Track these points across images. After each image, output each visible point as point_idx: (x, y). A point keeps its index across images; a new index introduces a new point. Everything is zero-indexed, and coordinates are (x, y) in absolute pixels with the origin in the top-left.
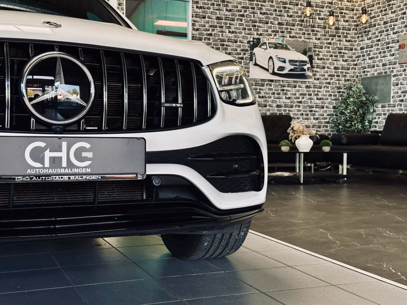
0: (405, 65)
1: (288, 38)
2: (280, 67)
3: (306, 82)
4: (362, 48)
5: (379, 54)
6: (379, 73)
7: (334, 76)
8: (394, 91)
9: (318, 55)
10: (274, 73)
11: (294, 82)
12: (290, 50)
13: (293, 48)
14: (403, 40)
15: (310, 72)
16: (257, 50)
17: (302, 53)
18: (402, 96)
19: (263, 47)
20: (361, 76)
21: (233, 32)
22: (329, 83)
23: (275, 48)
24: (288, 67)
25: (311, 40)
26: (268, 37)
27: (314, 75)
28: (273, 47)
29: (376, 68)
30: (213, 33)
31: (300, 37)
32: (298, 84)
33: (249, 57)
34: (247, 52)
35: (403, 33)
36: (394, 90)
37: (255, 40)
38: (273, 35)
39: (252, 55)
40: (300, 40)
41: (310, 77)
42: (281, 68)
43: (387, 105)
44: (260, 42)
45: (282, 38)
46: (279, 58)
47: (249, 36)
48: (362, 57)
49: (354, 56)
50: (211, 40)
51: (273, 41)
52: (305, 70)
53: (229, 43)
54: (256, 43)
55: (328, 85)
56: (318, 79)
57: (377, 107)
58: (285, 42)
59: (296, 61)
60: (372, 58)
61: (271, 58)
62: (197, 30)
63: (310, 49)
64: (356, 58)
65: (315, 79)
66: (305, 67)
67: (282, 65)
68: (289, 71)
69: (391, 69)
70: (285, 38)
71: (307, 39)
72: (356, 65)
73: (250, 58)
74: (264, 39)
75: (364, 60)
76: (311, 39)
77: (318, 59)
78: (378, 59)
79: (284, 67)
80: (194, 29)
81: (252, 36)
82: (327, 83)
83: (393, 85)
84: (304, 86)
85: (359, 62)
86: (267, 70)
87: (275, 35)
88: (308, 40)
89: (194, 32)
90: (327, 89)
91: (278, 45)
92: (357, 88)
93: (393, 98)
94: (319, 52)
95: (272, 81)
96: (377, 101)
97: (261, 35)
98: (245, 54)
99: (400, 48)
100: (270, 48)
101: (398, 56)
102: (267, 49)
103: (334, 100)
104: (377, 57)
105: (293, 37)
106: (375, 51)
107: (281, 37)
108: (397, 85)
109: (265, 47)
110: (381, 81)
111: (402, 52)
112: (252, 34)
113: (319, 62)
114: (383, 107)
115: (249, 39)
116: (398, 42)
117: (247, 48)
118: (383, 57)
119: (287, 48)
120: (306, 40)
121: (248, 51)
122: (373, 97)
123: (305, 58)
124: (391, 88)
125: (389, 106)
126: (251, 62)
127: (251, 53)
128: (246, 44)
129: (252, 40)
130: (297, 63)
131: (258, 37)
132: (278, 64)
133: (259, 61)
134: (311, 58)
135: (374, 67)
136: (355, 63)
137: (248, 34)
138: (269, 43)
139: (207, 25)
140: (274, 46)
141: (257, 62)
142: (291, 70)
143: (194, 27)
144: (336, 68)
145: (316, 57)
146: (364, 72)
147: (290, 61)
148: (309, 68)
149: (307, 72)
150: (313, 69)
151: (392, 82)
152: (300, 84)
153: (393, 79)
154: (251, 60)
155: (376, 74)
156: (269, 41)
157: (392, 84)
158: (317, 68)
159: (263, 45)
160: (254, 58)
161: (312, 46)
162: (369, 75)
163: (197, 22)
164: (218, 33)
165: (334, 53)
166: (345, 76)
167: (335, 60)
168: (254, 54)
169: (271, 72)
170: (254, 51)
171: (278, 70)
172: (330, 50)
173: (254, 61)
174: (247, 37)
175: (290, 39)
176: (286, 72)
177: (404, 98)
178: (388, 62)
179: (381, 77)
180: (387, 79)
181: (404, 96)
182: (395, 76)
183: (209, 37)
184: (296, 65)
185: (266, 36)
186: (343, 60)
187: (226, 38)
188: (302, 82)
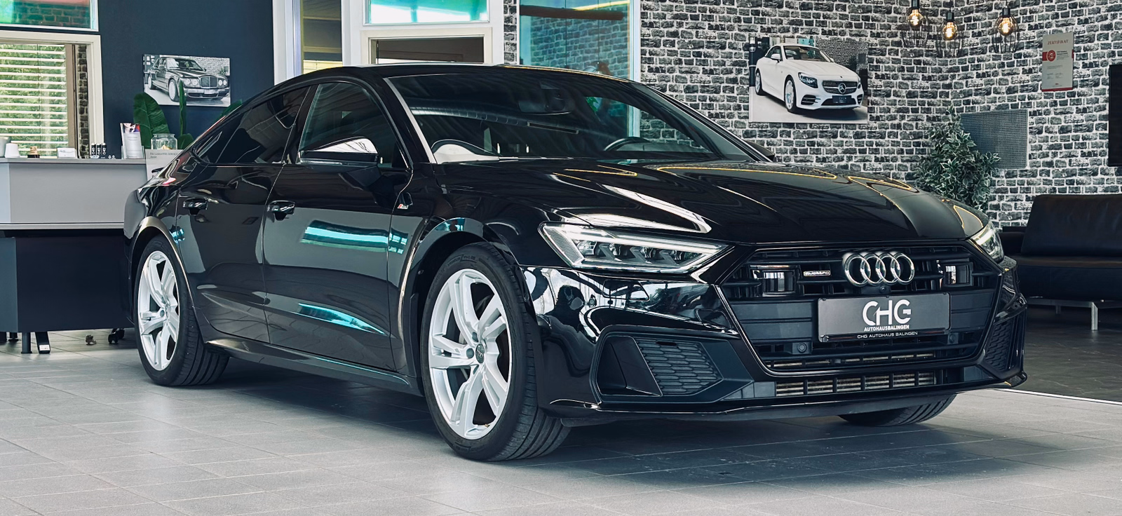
0: (1054, 93)
1: (820, 35)
2: (806, 96)
3: (854, 125)
4: (961, 53)
5: (999, 68)
6: (999, 107)
7: (906, 110)
8: (1033, 144)
9: (877, 68)
10: (795, 110)
11: (833, 126)
12: (825, 60)
13: (831, 56)
14: (1050, 43)
15: (863, 104)
16: (763, 63)
17: (847, 67)
18: (1050, 154)
19: (774, 56)
20: (961, 110)
21: (717, 28)
22: (899, 126)
23: (798, 56)
24: (822, 95)
25: (864, 38)
26: (782, 35)
27: (871, 110)
28: (794, 55)
29: (993, 95)
30: (681, 29)
31: (843, 33)
32: (839, 130)
33: (748, 77)
34: (743, 68)
35: (1051, 29)
36: (1031, 141)
37: (759, 43)
38: (791, 30)
39: (754, 73)
40: (842, 38)
41: (863, 116)
42: (809, 99)
43: (1019, 173)
44: (769, 46)
45: (809, 36)
46: (805, 78)
47: (746, 34)
48: (961, 72)
49: (944, 69)
50: (676, 45)
51: (793, 43)
52: (853, 102)
53: (710, 51)
54: (762, 49)
55: (896, 131)
56: (878, 119)
57: (998, 177)
58: (815, 44)
59: (837, 83)
60: (984, 75)
61: (789, 78)
62: (651, 25)
63: (862, 56)
64: (949, 72)
65: (872, 118)
66: (854, 96)
67: (811, 91)
68: (822, 105)
69: (1027, 101)
70: (814, 36)
71: (856, 35)
72: (949, 86)
73: (750, 79)
74: (777, 41)
75: (967, 77)
76: (863, 35)
77: (877, 77)
78: (998, 78)
79: (814, 97)
80: (644, 25)
81: (753, 33)
82: (893, 126)
83: (1031, 132)
84: (851, 133)
85: (954, 81)
86: (783, 103)
87: (796, 30)
88: (857, 39)
89: (646, 31)
90: (895, 140)
91: (803, 51)
92: (959, 137)
93: (1030, 158)
94: (878, 61)
95: (791, 125)
96: (997, 165)
97: (769, 30)
98: (739, 72)
99: (1044, 59)
100: (787, 57)
101: (1040, 74)
102: (781, 60)
103: (907, 161)
104: (996, 74)
105: (830, 33)
106: (991, 62)
107: (807, 33)
108: (1040, 132)
109: (776, 56)
110: (1004, 122)
111: (1049, 68)
112: (752, 30)
113: (878, 82)
114: (1009, 175)
115: (747, 41)
116: (1040, 46)
117: (743, 59)
118: (1009, 74)
119: (819, 58)
120: (853, 38)
121: (746, 66)
122: (989, 155)
123: (853, 76)
124: (1026, 138)
125: (1024, 174)
126: (752, 88)
127: (752, 69)
128: (742, 51)
129: (753, 42)
130: (839, 88)
131: (763, 35)
132: (803, 90)
133: (768, 86)
134: (864, 75)
135: (989, 93)
136: (948, 82)
137: (746, 30)
138: (785, 48)
139: (669, 15)
140: (795, 53)
141: (764, 89)
142: (827, 102)
143: (645, 20)
144: (910, 95)
145: (873, 73)
146: (968, 102)
147: (826, 83)
148: (860, 96)
149: (857, 104)
150: (869, 98)
151: (1029, 126)
152: (844, 130)
153: (1030, 119)
154: (752, 83)
155: (993, 108)
156: (785, 44)
157: (1028, 131)
158: (875, 96)
159: (774, 53)
160: (758, 79)
161: (865, 50)
162: (978, 110)
163: (649, 9)
164: (689, 30)
165: (906, 63)
166: (928, 111)
167: (908, 79)
168: (758, 70)
169: (790, 108)
170: (758, 66)
171: (802, 103)
172: (899, 57)
173: (757, 86)
174: (744, 36)
175: (824, 37)
176: (817, 105)
177: (1055, 159)
178: (1018, 85)
179: (1005, 113)
180: (1018, 119)
181: (1055, 155)
182: (1034, 114)
183: (672, 39)
184: (836, 91)
185: (779, 34)
186: (924, 78)
187: (704, 40)
188: (847, 126)
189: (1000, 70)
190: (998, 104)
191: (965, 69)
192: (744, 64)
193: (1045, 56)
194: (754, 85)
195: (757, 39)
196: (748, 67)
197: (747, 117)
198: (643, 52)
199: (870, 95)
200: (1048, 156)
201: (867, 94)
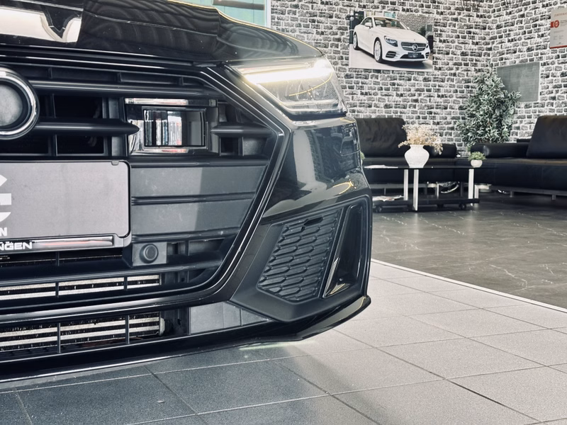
0: (558, 49)
1: (401, 12)
2: (389, 52)
3: (423, 72)
4: (499, 27)
5: (523, 34)
6: (522, 61)
7: (461, 64)
8: (543, 85)
9: (440, 35)
10: (382, 61)
11: (409, 73)
12: (402, 28)
13: (408, 25)
14: (556, 15)
15: (430, 59)
16: (359, 29)
17: (419, 33)
18: (554, 92)
19: (367, 24)
20: (498, 64)
21: (327, 3)
22: (455, 75)
23: (384, 25)
24: (401, 52)
25: (431, 15)
26: (374, 10)
27: (435, 63)
29: (518, 53)
30: (300, 3)
31: (417, 11)
32: (413, 76)
33: (348, 38)
34: (345, 32)
35: (557, 6)
36: (542, 83)
37: (356, 14)
38: (380, 7)
39: (352, 35)
40: (416, 14)
41: (431, 67)
42: (391, 54)
43: (533, 105)
44: (363, 17)
45: (393, 12)
46: (389, 40)
47: (348, 9)
48: (498, 39)
49: (487, 37)
50: (297, 14)
51: (381, 16)
52: (423, 57)
53: (322, 19)
54: (358, 19)
55: (452, 77)
56: (440, 69)
57: (519, 108)
58: (396, 17)
59: (411, 44)
60: (512, 40)
61: (377, 39)
63: (430, 27)
64: (490, 39)
65: (436, 69)
66: (423, 53)
67: (393, 49)
68: (401, 58)
69: (540, 56)
70: (397, 12)
71: (426, 13)
72: (490, 49)
73: (350, 39)
74: (368, 13)
75: (502, 42)
76: (431, 13)
77: (440, 41)
78: (521, 41)
79: (395, 53)
81: (353, 8)
82: (451, 74)
83: (542, 77)
84: (421, 78)
85: (494, 45)
86: (373, 56)
87: (384, 8)
88: (427, 15)
89: (275, 3)
90: (452, 83)
91: (387, 21)
92: (493, 81)
93: (541, 94)
94: (441, 31)
95: (379, 71)
96: (519, 99)
97: (364, 7)
98: (342, 34)
99: (552, 26)
100: (376, 25)
101: (549, 37)
102: (372, 27)
103: (460, 97)
104: (520, 39)
105: (408, 10)
106: (517, 31)
107: (392, 10)
108: (548, 77)
109: (369, 24)
110: (525, 71)
111: (555, 32)
112: (352, 6)
113: (441, 45)
114: (527, 106)
115: (349, 13)
116: (549, 18)
117: (346, 25)
118: (528, 38)
119: (399, 26)
120: (424, 14)
122: (513, 93)
123: (423, 40)
124: (538, 81)
125: (536, 105)
126: (351, 45)
127: (351, 32)
128: (345, 20)
129: (352, 14)
130: (413, 47)
131: (360, 10)
132: (387, 48)
133: (362, 43)
134: (431, 39)
135: (515, 52)
136: (489, 46)
137: (347, 6)
138: (375, 19)
140: (382, 23)
141: (360, 46)
142: (404, 56)
144: (463, 54)
145: (438, 38)
146: (502, 59)
147: (403, 44)
148: (428, 53)
149: (425, 59)
150: (434, 55)
151: (540, 73)
152: (416, 76)
153: (541, 68)
154: (351, 41)
155: (517, 62)
156: (376, 16)
157: (540, 76)
158: (439, 53)
159: (367, 22)
160: (355, 39)
161: (432, 22)
162: (508, 64)
164: (307, 4)
165: (461, 32)
166: (475, 65)
167: (462, 43)
168: (355, 33)
169: (378, 59)
170: (355, 30)
171: (387, 57)
172: (456, 29)
173: (355, 43)
174: (346, 10)
175: (403, 13)
176: (397, 58)
177: (557, 95)
178: (535, 45)
179: (525, 65)
180: (534, 68)
181: (557, 92)
182: (544, 64)
183: (294, 10)
184: (411, 49)
185: (371, 9)
186: (473, 43)
187: (318, 11)
188: (418, 73)
189: (523, 36)
190: (521, 59)
191: (501, 37)
192: (346, 29)
193: (552, 25)
194: (352, 43)
195: (355, 12)
196: (349, 31)
197: (347, 65)
198: (273, 18)
199: (435, 53)
200: (552, 93)
201: (433, 52)
